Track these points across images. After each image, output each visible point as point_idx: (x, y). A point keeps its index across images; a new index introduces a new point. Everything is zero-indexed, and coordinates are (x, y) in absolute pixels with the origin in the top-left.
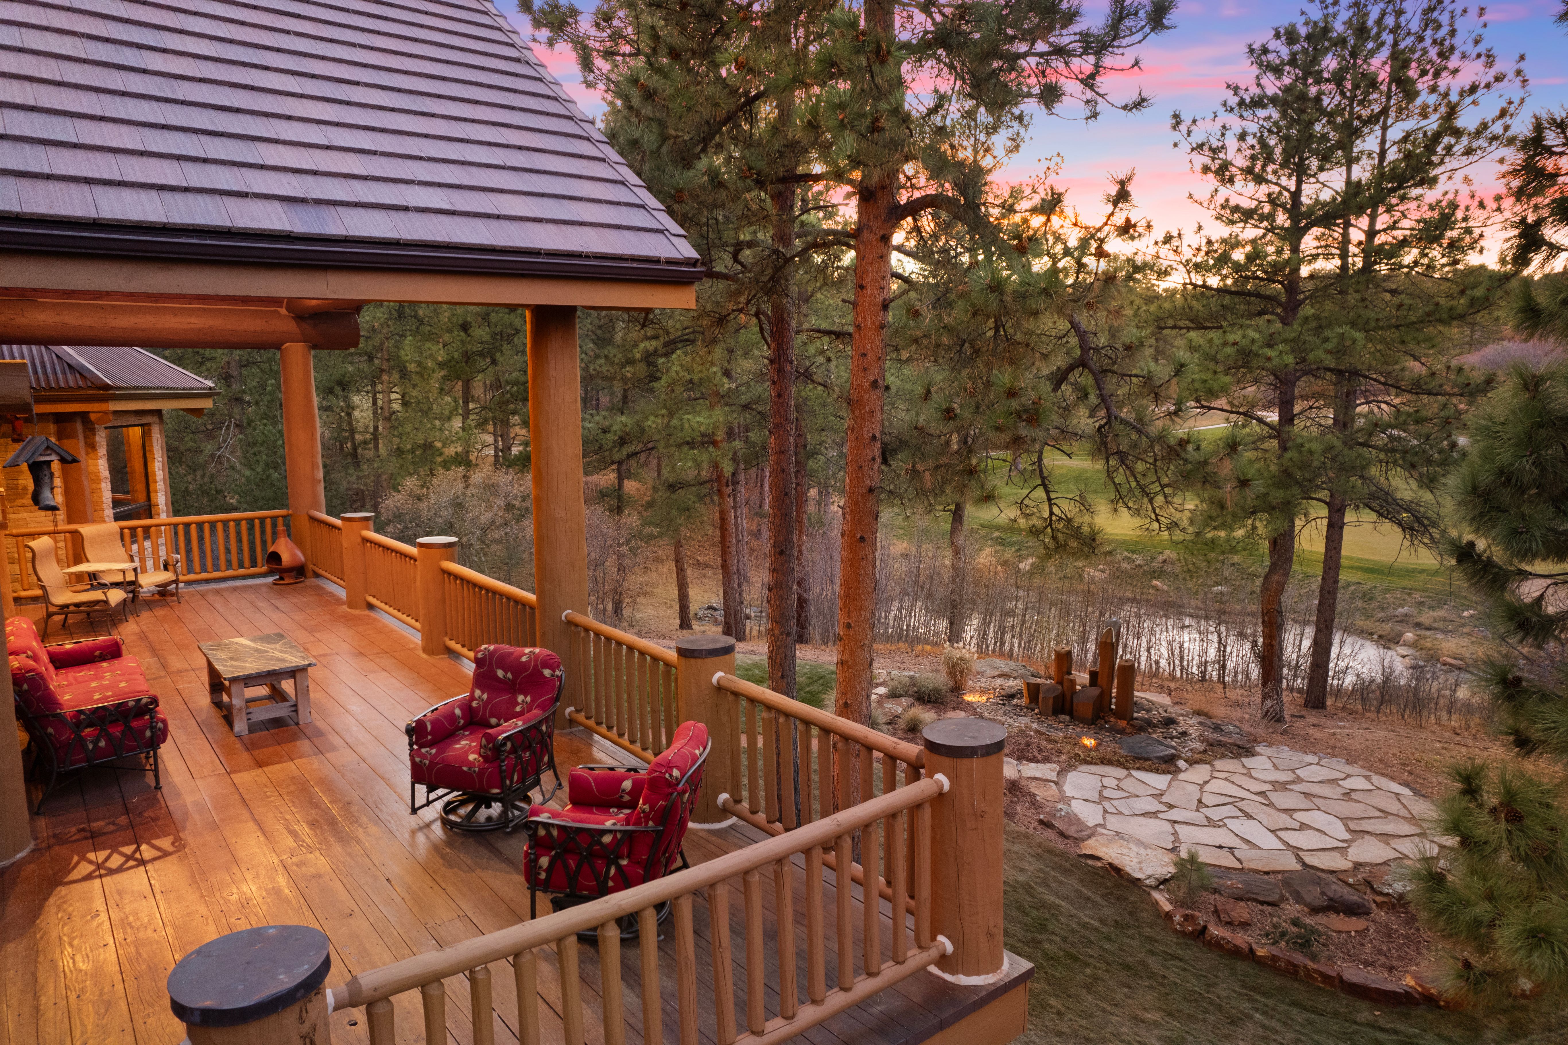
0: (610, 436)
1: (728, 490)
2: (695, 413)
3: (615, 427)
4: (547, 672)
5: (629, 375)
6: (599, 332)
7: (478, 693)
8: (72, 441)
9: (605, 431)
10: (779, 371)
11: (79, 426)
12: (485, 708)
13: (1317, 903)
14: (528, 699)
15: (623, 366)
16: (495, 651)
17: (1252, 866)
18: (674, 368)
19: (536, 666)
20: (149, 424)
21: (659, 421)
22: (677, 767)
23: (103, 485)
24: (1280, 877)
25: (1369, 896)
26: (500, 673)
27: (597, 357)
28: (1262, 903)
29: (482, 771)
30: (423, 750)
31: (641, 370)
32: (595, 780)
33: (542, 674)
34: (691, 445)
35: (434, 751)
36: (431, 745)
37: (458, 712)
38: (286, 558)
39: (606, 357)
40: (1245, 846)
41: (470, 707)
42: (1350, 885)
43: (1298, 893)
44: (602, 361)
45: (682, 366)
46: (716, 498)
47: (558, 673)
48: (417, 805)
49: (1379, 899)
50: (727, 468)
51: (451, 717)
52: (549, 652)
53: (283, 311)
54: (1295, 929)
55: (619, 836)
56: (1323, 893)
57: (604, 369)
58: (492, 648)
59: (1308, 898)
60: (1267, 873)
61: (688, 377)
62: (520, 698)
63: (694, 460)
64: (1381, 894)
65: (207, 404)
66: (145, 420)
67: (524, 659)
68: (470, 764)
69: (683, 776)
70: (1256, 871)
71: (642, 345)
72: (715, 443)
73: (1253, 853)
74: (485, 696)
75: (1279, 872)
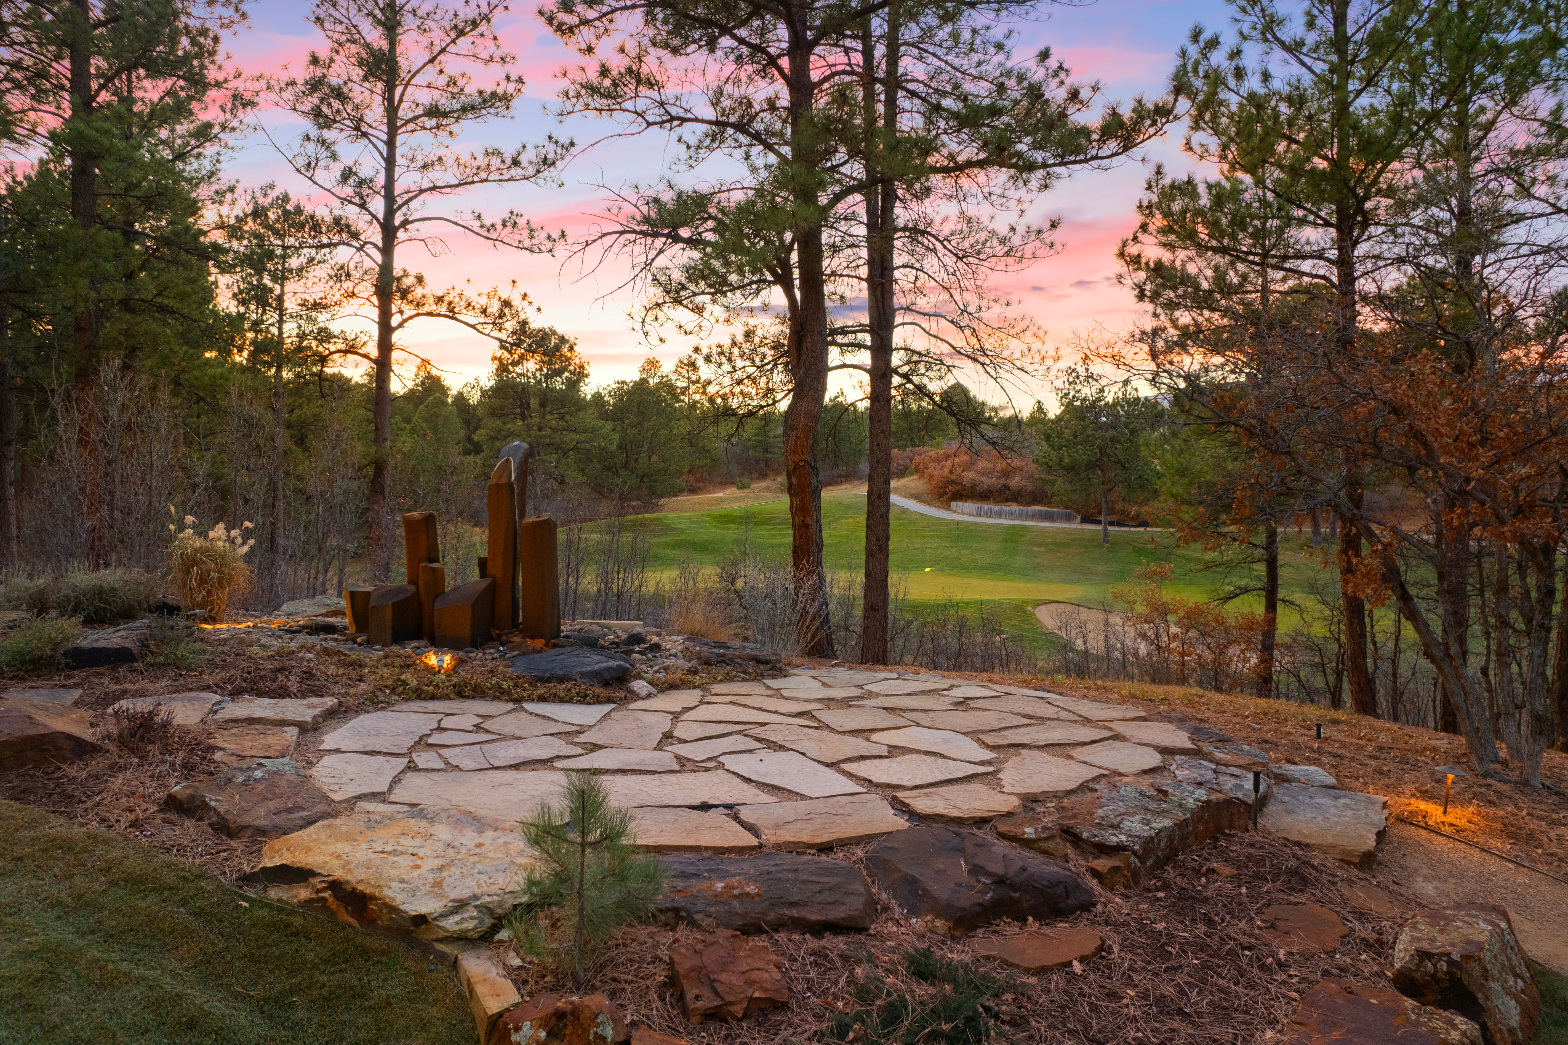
13: (967, 899)
17: (787, 835)
24: (859, 853)
25: (1078, 863)
28: (820, 929)
40: (766, 798)
42: (1027, 843)
43: (912, 882)
49: (1103, 864)
54: (923, 990)
56: (976, 870)
59: (942, 891)
60: (826, 848)
64: (1104, 849)
70: (797, 848)
73: (788, 809)
75: (857, 841)
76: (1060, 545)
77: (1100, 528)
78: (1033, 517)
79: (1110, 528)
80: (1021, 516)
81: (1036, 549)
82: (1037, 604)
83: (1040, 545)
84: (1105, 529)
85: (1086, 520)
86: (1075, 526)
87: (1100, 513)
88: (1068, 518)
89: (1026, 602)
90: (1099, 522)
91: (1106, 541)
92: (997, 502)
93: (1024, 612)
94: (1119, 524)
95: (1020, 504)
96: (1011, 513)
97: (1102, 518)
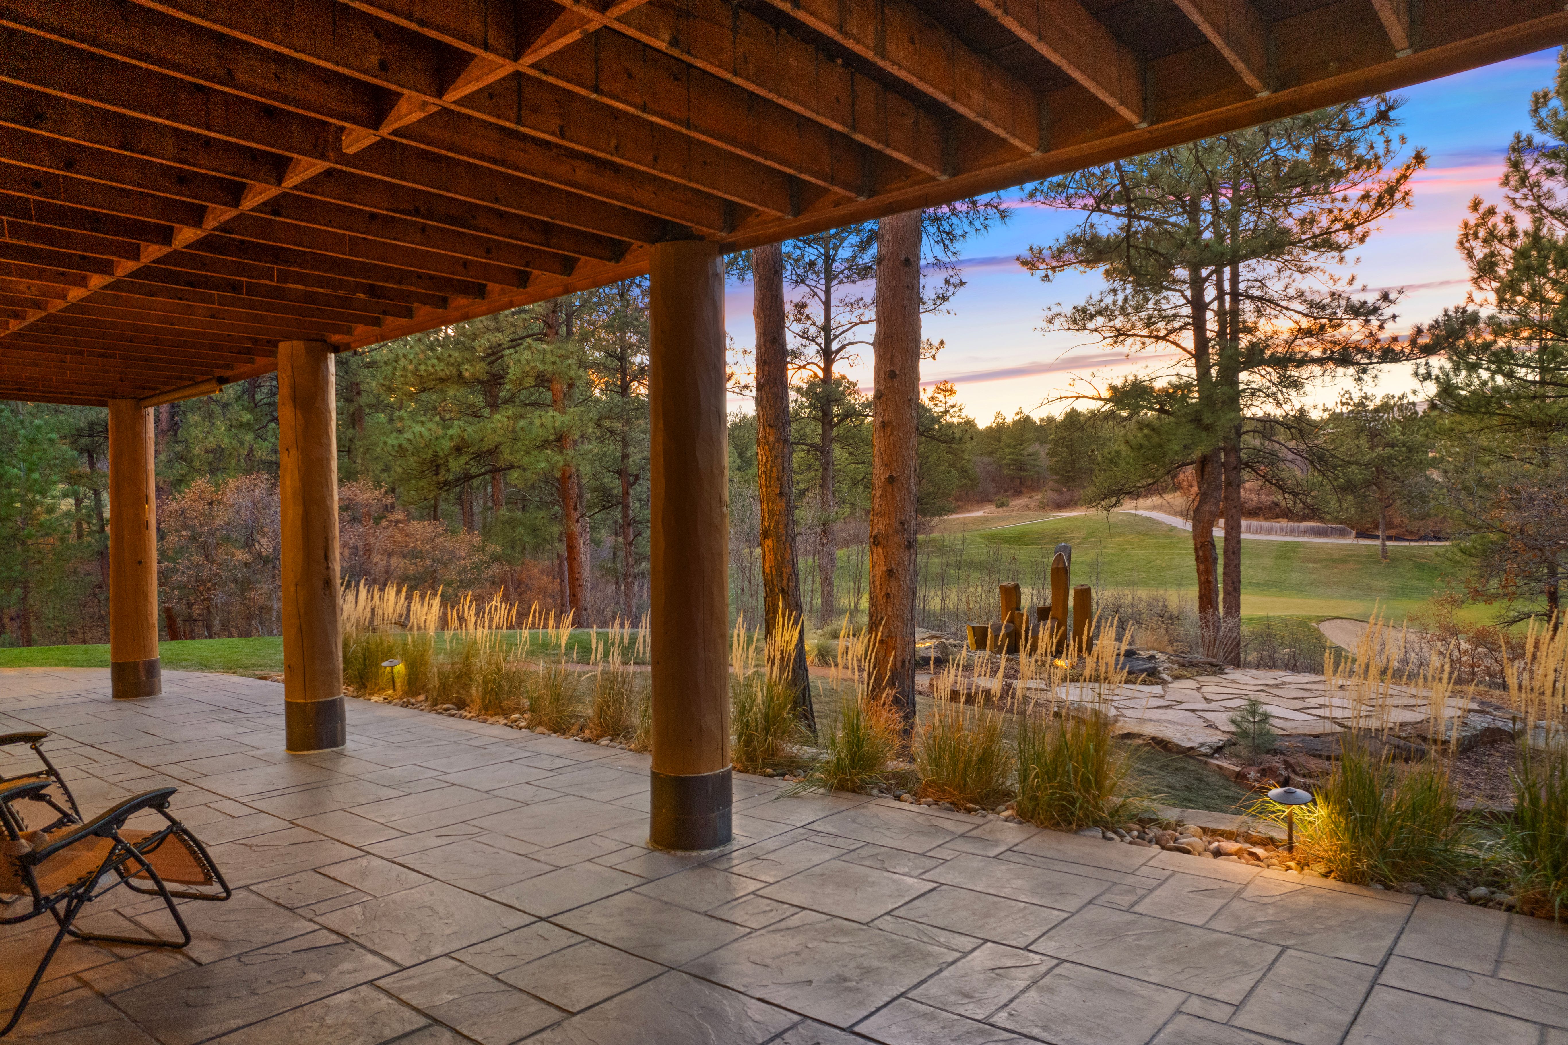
76: (1334, 561)
77: (1378, 543)
78: (1305, 532)
79: (1388, 543)
80: (1292, 532)
81: (1311, 565)
82: (1321, 620)
83: (1315, 561)
84: (1384, 545)
85: (1361, 535)
86: (1350, 541)
87: (1377, 527)
88: (1343, 533)
89: (1309, 618)
90: (1377, 537)
91: (1385, 557)
92: (1267, 519)
93: (1309, 627)
94: (1398, 538)
95: (1290, 519)
96: (1282, 530)
97: (1380, 533)
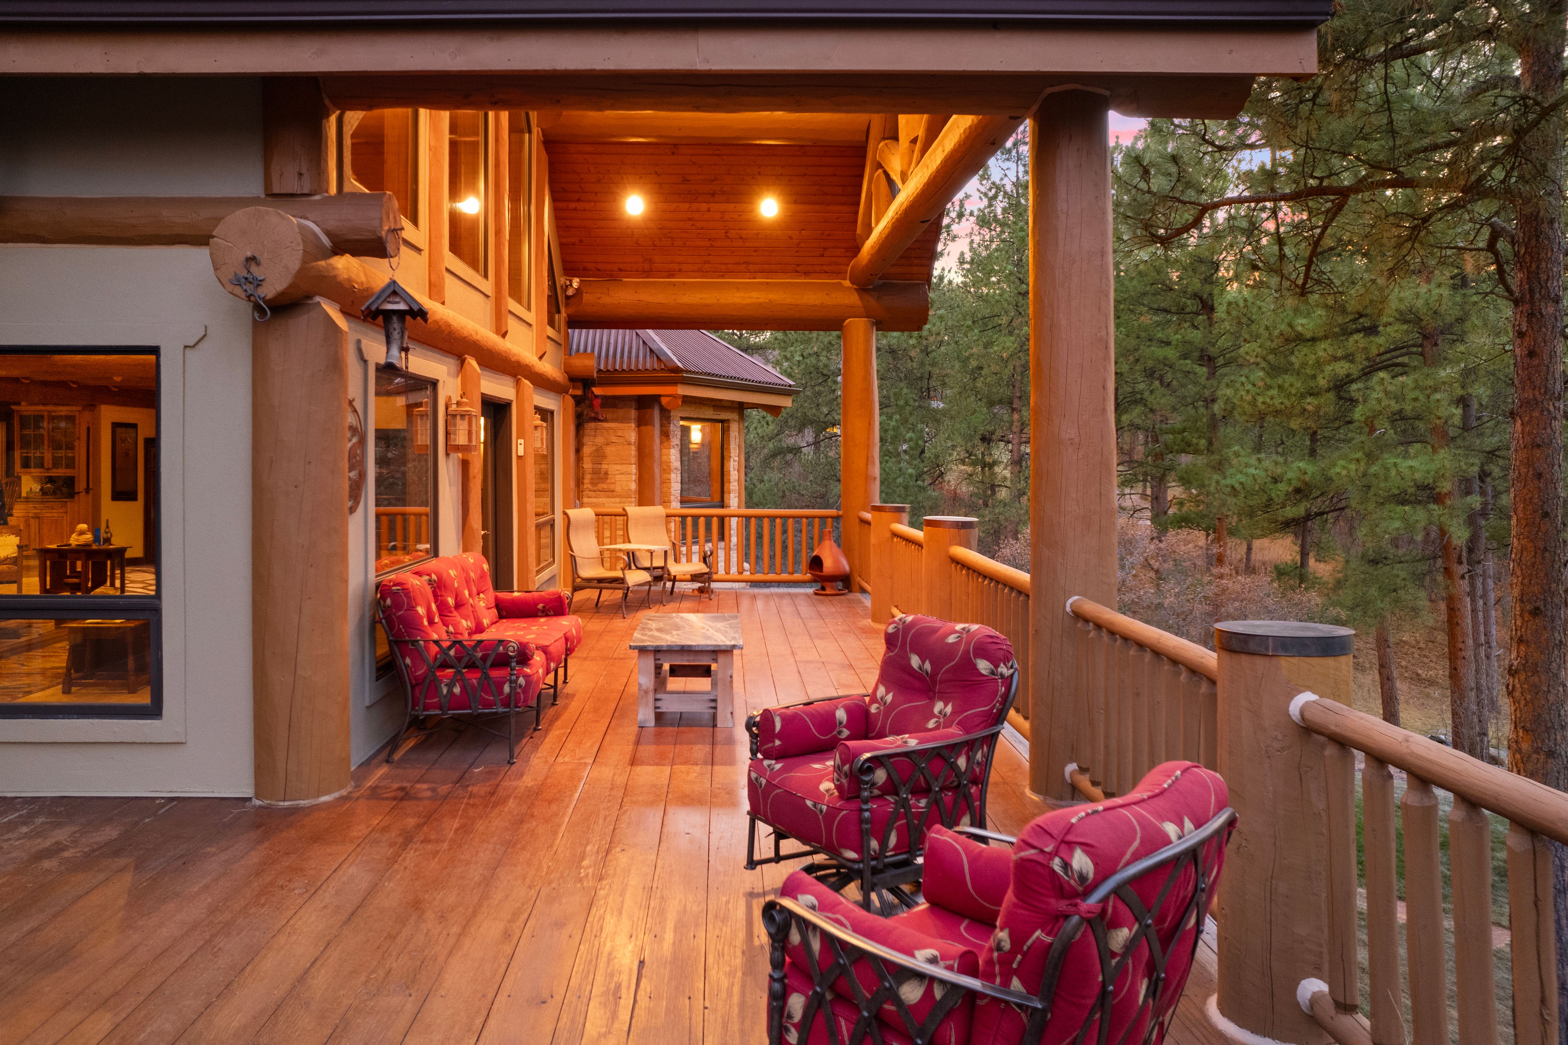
0: (1283, 487)
1: (1464, 568)
2: (1406, 456)
3: (1290, 475)
4: (983, 666)
5: (1310, 408)
6: (1271, 358)
7: (881, 690)
8: (649, 427)
9: (1276, 480)
10: (1531, 315)
11: (656, 413)
12: (886, 717)
14: (949, 709)
15: (1303, 396)
16: (913, 624)
18: (1375, 395)
19: (967, 652)
20: (728, 421)
21: (1353, 467)
22: (1087, 847)
23: (673, 476)
26: (915, 661)
27: (1269, 387)
29: (833, 812)
30: (766, 763)
31: (1328, 403)
32: (974, 859)
33: (974, 667)
34: (1401, 499)
35: (778, 766)
36: (778, 756)
37: (841, 715)
38: (828, 565)
39: (1280, 387)
41: (867, 712)
44: (1274, 392)
45: (1386, 393)
46: (1440, 578)
47: (1003, 670)
48: (756, 857)
50: (1459, 535)
51: (827, 721)
52: (992, 632)
53: (847, 283)
55: (938, 993)
57: (1277, 402)
58: (910, 618)
61: (1395, 407)
62: (939, 706)
63: (1404, 519)
65: (786, 402)
66: (724, 416)
67: (951, 639)
68: (818, 797)
69: (1102, 875)
71: (1328, 369)
72: (1438, 499)
74: (889, 698)
